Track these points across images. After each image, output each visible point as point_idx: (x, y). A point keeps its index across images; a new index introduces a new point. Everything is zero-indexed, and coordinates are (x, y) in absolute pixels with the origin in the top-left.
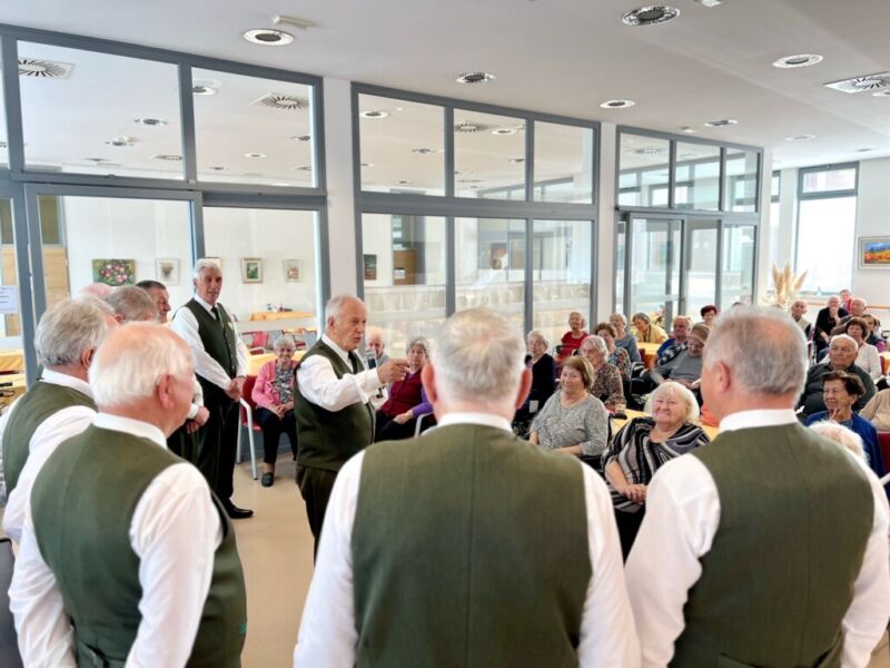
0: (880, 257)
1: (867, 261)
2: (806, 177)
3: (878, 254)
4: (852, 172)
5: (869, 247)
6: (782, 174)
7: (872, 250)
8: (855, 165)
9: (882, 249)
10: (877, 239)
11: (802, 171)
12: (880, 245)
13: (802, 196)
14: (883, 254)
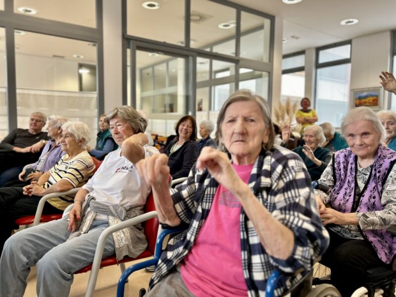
0: (365, 102)
1: (357, 106)
2: (322, 53)
3: (363, 100)
4: (349, 46)
5: (358, 96)
6: (307, 52)
7: (360, 98)
8: (349, 42)
9: (366, 97)
10: (363, 91)
11: (318, 49)
12: (365, 94)
13: (319, 66)
14: (367, 100)
